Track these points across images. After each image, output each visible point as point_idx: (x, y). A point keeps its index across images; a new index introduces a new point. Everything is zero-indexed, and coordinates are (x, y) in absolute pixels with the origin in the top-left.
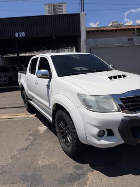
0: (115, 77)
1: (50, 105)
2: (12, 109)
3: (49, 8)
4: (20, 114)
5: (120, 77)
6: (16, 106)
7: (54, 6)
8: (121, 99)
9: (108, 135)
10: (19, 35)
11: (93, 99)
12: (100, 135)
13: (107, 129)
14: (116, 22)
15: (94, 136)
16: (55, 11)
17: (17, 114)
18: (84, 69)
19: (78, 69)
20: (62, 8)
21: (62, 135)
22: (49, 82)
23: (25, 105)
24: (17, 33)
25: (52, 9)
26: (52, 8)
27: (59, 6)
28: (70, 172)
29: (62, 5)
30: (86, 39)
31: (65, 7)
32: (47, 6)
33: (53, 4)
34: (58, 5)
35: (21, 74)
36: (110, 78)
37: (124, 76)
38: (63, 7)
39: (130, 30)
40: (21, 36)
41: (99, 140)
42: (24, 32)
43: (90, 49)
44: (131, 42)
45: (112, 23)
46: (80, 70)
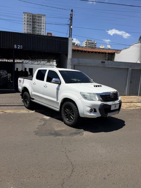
0: (97, 86)
1: (57, 100)
2: (13, 107)
3: (28, 17)
4: (22, 110)
5: (99, 86)
6: (16, 104)
7: (33, 16)
8: (100, 95)
9: (94, 112)
10: (17, 47)
11: (88, 94)
12: (91, 111)
13: (94, 109)
14: (90, 41)
15: (88, 112)
16: (34, 21)
17: (19, 110)
18: (78, 80)
19: (75, 80)
20: (41, 19)
21: (66, 117)
22: (59, 86)
23: (24, 104)
24: (16, 45)
25: (30, 19)
26: (31, 17)
27: (39, 17)
28: (74, 132)
29: (41, 17)
30: (71, 58)
31: (45, 19)
32: (26, 15)
33: (32, 14)
34: (37, 16)
35: (25, 79)
36: (94, 86)
37: (101, 86)
38: (43, 18)
39: (103, 53)
40: (19, 48)
41: (90, 113)
42: (22, 45)
43: (74, 65)
44: (103, 64)
45: (87, 41)
46: (76, 80)
